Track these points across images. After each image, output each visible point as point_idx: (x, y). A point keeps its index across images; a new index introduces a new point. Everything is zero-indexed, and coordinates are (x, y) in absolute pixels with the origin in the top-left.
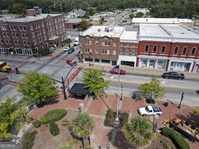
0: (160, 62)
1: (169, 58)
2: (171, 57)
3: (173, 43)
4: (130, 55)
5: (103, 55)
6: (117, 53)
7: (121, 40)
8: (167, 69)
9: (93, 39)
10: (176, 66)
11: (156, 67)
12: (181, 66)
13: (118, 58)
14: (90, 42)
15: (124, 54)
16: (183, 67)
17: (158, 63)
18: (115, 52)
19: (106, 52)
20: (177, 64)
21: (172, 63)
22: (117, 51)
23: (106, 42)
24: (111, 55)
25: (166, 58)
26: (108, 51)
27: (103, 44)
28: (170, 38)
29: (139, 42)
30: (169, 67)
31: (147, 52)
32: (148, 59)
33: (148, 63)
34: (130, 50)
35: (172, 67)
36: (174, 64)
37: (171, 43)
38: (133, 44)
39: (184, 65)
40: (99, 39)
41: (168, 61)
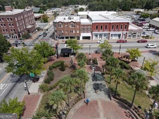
0: (105, 35)
1: (110, 32)
2: (110, 31)
3: (111, 23)
4: (88, 32)
5: (70, 34)
6: (79, 32)
7: (82, 23)
8: (109, 39)
9: (64, 24)
10: (114, 36)
11: (103, 38)
12: (116, 36)
13: (80, 35)
14: (62, 26)
15: (84, 32)
16: (117, 36)
17: (104, 36)
18: (78, 31)
19: (73, 32)
20: (114, 35)
21: (111, 35)
22: (79, 30)
23: (72, 25)
24: (76, 33)
25: (108, 32)
26: (74, 31)
27: (70, 27)
28: (109, 20)
29: (92, 23)
30: (110, 37)
31: (97, 30)
32: (98, 34)
33: (98, 36)
34: (87, 29)
35: (111, 37)
36: (112, 35)
37: (110, 23)
38: (89, 25)
39: (117, 35)
40: (67, 24)
41: (109, 33)
